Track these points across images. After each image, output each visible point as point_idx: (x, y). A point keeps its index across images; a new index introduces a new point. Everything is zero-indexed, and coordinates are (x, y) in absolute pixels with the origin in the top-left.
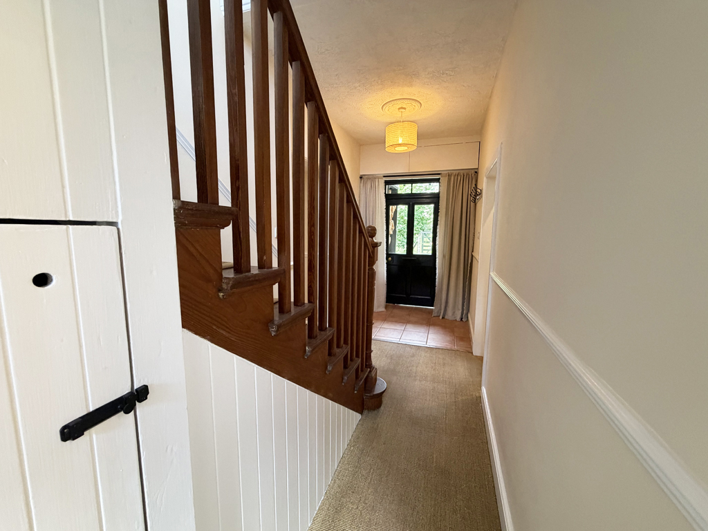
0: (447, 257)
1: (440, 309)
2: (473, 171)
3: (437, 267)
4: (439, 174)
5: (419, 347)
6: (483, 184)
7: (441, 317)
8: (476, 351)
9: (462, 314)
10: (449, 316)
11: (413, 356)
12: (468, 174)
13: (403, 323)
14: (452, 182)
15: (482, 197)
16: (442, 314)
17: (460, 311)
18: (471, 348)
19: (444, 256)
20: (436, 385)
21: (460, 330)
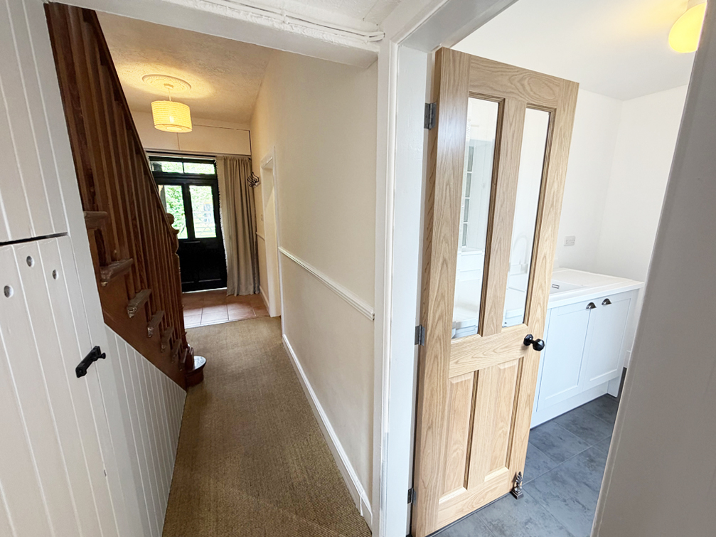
0: (234, 238)
1: (234, 288)
2: (247, 158)
3: (225, 248)
4: (214, 156)
5: (222, 325)
6: (260, 172)
7: (235, 295)
8: (273, 314)
9: (254, 288)
10: (243, 292)
11: (219, 332)
12: (242, 160)
13: (200, 308)
14: (229, 166)
15: (260, 184)
16: (236, 292)
17: (253, 285)
18: (268, 312)
19: (230, 238)
20: (247, 347)
21: (256, 301)
